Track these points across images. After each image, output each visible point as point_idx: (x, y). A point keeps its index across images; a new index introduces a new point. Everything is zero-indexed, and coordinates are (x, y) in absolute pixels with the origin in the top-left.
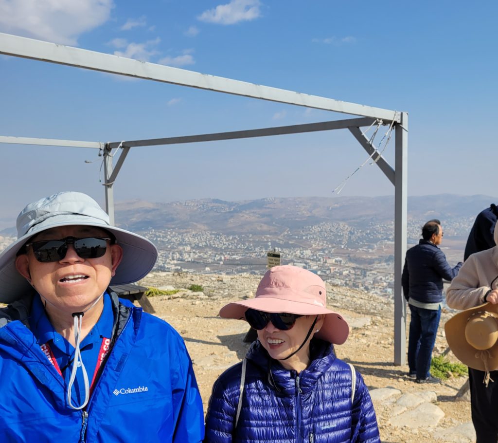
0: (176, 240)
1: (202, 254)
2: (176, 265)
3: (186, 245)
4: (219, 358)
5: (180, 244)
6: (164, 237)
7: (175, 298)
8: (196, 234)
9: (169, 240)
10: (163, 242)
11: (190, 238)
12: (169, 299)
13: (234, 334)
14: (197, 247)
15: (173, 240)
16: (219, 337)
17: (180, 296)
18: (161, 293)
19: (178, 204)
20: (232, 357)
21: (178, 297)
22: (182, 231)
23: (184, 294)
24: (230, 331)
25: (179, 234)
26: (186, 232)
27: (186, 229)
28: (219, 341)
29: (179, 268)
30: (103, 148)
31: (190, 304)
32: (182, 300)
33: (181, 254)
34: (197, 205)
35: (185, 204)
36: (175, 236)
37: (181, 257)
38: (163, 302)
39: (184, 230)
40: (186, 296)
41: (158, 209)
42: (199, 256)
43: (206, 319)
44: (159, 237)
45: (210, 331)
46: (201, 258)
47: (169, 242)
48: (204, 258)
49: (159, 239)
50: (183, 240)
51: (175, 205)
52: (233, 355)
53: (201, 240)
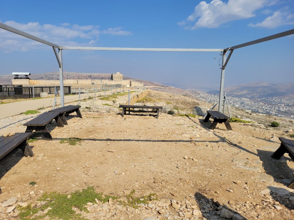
0: (277, 101)
1: (290, 109)
2: (275, 112)
3: (282, 104)
4: (250, 162)
5: (279, 103)
6: (271, 99)
7: (247, 125)
8: (288, 99)
9: (274, 100)
10: (271, 101)
11: (285, 101)
12: (244, 125)
13: (269, 151)
14: (288, 105)
15: (276, 101)
16: (258, 150)
17: (250, 125)
18: (241, 122)
19: (281, 84)
20: (259, 164)
21: (249, 125)
22: (281, 97)
23: (253, 124)
24: (267, 149)
25: (279, 98)
26: (283, 98)
27: (283, 96)
28: (256, 153)
29: (277, 114)
31: (253, 129)
32: (250, 127)
33: (279, 108)
34: (291, 85)
35: (285, 84)
36: (277, 99)
37: (278, 109)
38: (240, 126)
39: (282, 97)
40: (253, 125)
41: (270, 87)
42: (288, 110)
43: (256, 139)
44: (269, 99)
45: (255, 145)
46: (289, 110)
47: (274, 102)
48: (292, 111)
49: (269, 100)
50: (281, 101)
51: (279, 85)
52: (260, 163)
53: (291, 102)
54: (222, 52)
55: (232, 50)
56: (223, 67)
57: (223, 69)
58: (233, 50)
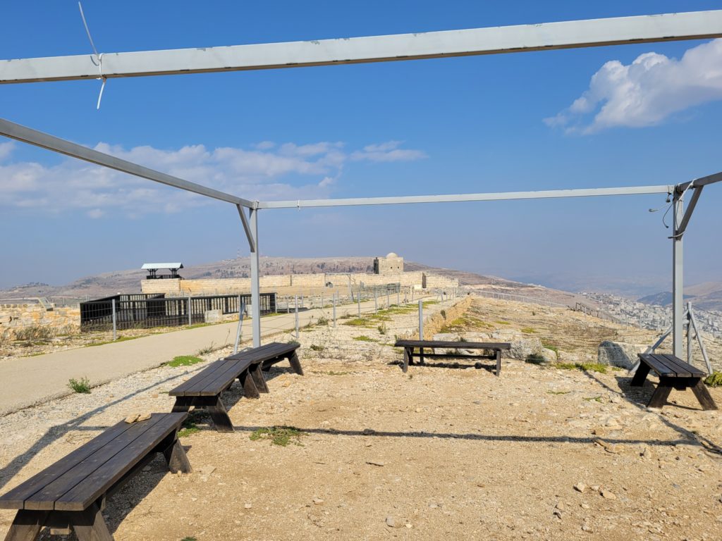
30: (672, 192)
54: (670, 194)
55: (698, 187)
56: (677, 233)
57: (678, 239)
58: (703, 186)
